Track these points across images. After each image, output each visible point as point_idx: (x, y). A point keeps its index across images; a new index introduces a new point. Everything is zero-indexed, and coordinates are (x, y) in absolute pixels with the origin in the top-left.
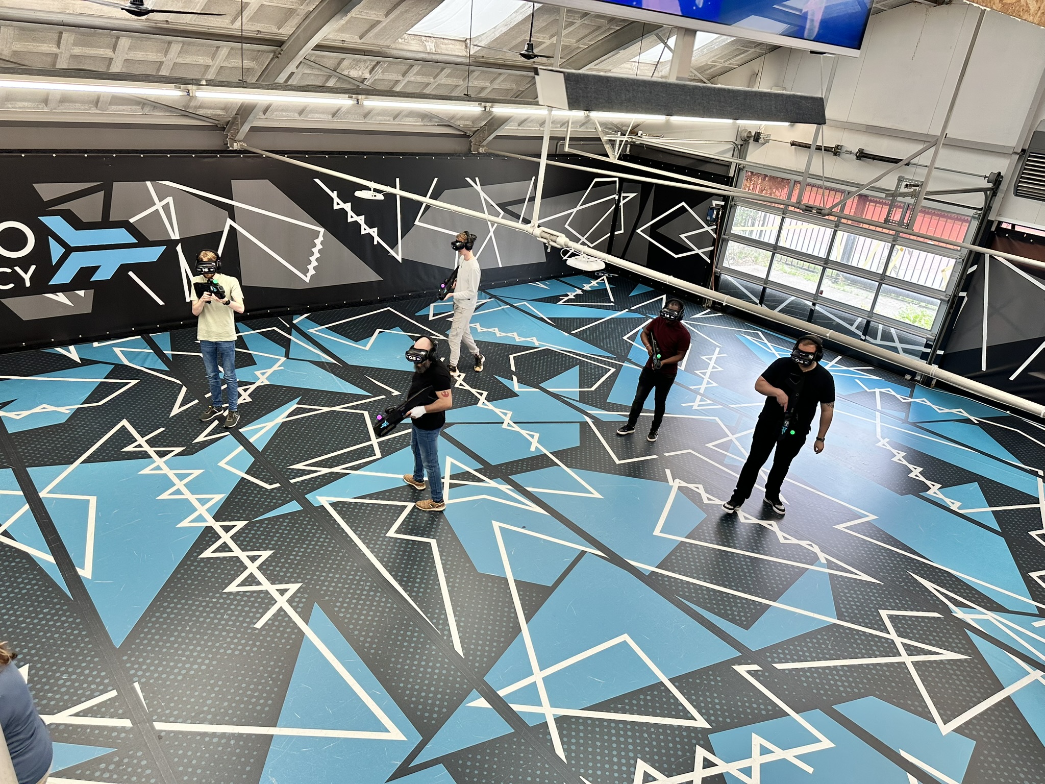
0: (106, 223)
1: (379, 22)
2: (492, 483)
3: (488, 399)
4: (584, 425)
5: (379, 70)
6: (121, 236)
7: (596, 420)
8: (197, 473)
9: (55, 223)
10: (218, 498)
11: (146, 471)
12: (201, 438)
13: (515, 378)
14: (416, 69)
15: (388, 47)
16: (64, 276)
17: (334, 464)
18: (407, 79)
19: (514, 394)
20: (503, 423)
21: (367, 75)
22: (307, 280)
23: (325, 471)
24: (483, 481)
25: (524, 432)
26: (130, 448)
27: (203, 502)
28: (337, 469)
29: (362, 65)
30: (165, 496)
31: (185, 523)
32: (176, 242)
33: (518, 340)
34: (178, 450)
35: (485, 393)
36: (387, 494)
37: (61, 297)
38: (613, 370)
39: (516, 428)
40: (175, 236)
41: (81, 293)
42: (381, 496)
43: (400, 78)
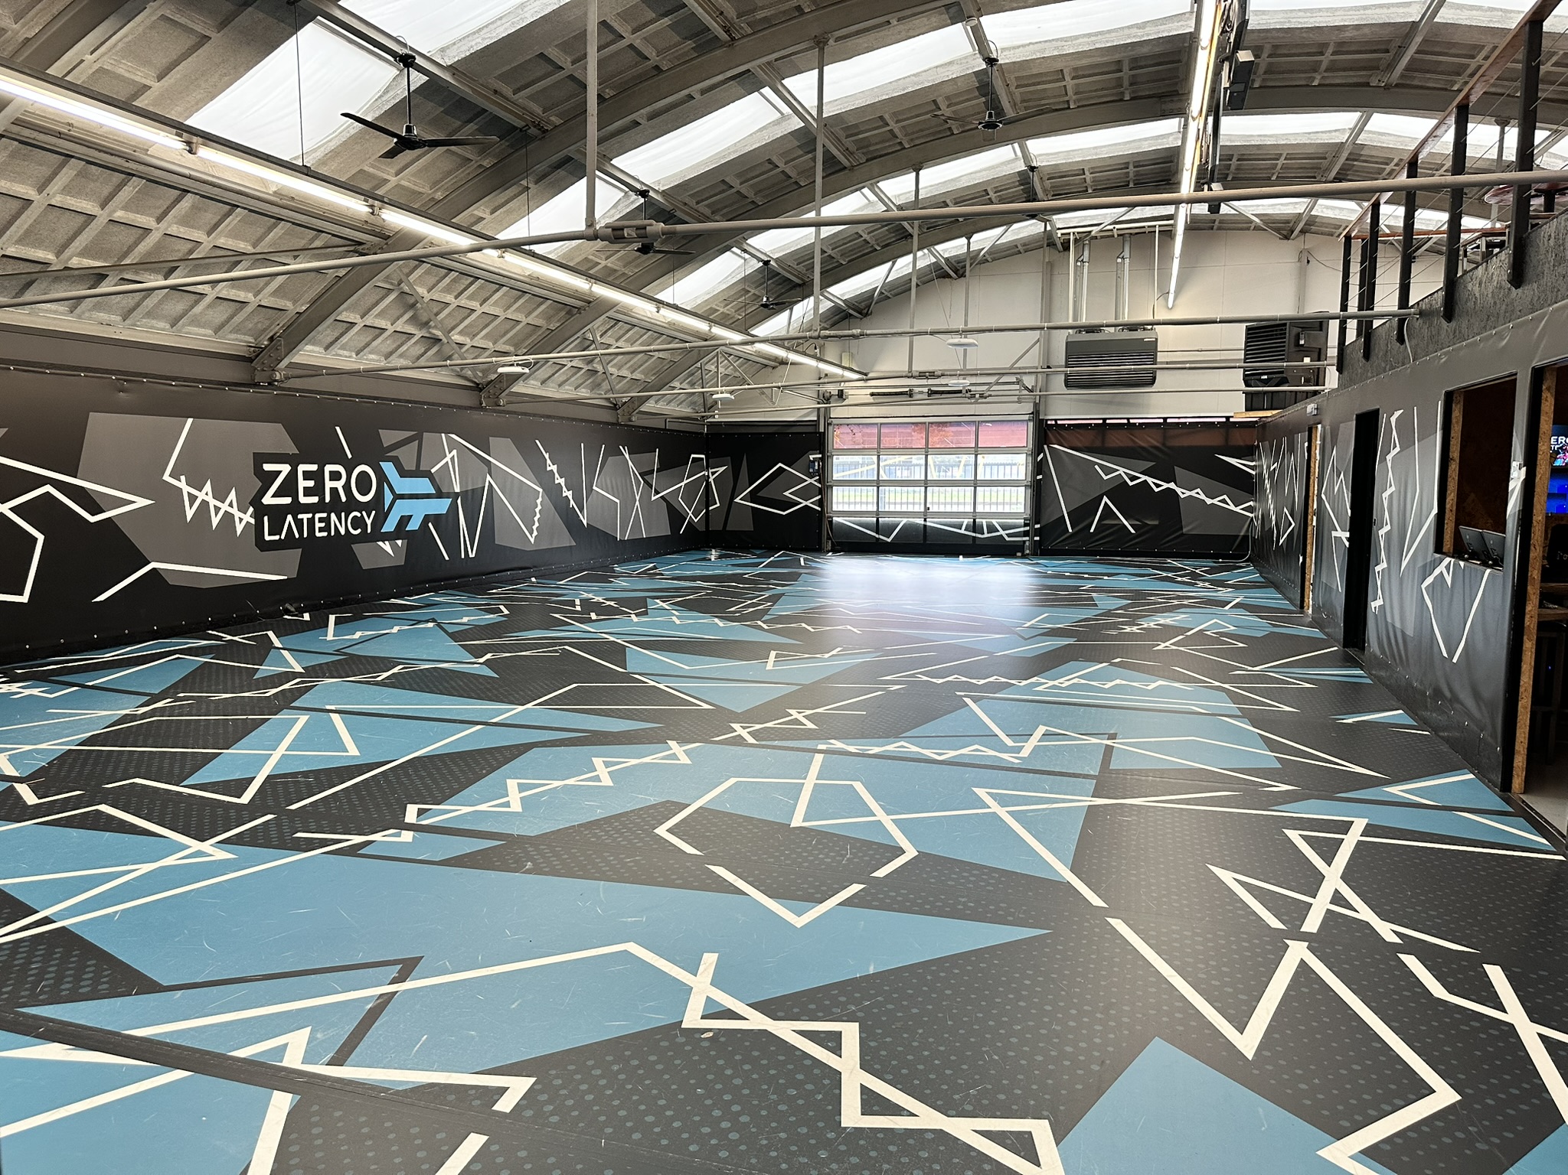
0: (417, 473)
6: (427, 486)
9: (388, 468)
16: (389, 526)
22: (533, 540)
32: (457, 495)
37: (386, 546)
40: (457, 490)
41: (399, 542)
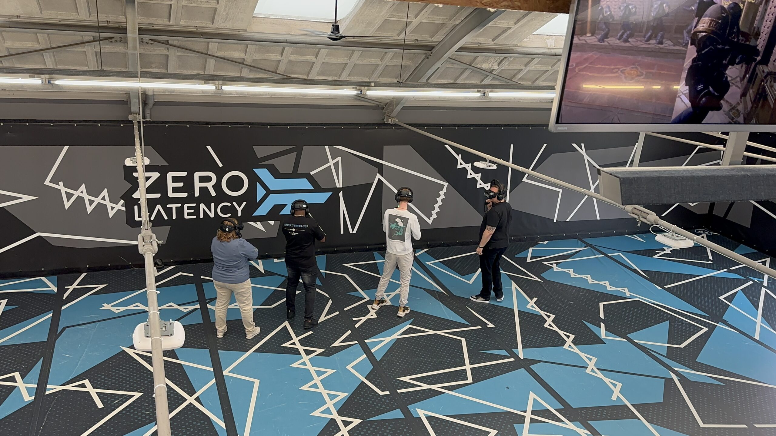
0: (295, 175)
1: (509, 28)
2: (570, 425)
3: (574, 342)
4: (669, 382)
5: (506, 62)
6: (304, 183)
7: (683, 379)
8: (330, 372)
9: (263, 173)
10: (343, 395)
11: (296, 365)
12: (337, 344)
13: (603, 325)
14: (536, 61)
15: (515, 45)
16: (262, 211)
17: (433, 382)
18: (528, 69)
19: (599, 341)
20: (587, 368)
21: (496, 67)
22: (430, 222)
23: (425, 386)
24: (561, 421)
25: (607, 380)
26: (287, 345)
27: (332, 397)
28: (435, 387)
29: (492, 60)
30: (305, 387)
31: (316, 413)
32: (339, 190)
33: (609, 288)
34: (320, 351)
35: (572, 337)
36: (474, 418)
37: (259, 225)
38: (705, 329)
39: (600, 375)
40: (339, 185)
41: (272, 223)
42: (468, 419)
43: (523, 67)
